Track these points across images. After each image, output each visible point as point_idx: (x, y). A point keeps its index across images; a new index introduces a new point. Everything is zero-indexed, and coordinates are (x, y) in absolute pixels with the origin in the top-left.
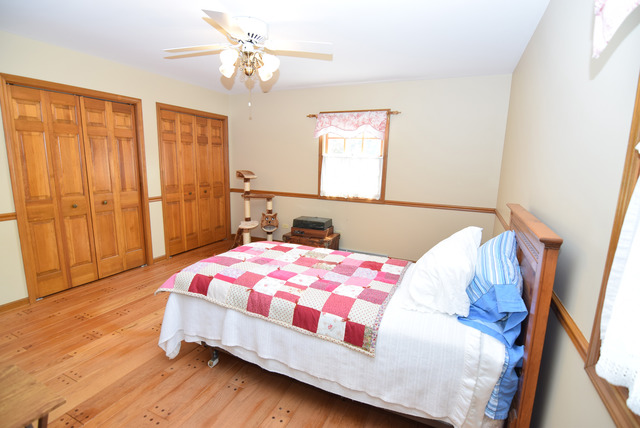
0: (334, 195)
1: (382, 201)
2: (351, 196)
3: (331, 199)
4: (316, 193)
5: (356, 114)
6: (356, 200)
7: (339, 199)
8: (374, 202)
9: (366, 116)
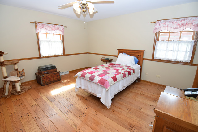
0: (47, 55)
1: (64, 55)
2: (54, 55)
3: (46, 57)
4: (39, 56)
5: (53, 25)
6: (56, 56)
7: (49, 57)
8: (62, 55)
9: (57, 27)
